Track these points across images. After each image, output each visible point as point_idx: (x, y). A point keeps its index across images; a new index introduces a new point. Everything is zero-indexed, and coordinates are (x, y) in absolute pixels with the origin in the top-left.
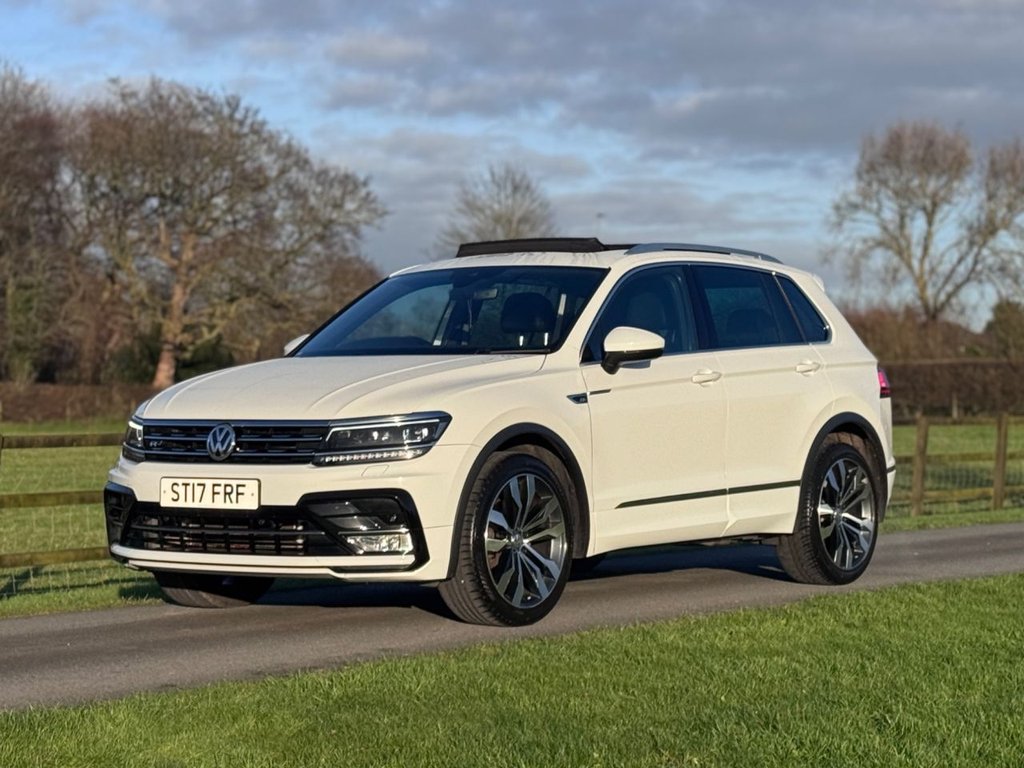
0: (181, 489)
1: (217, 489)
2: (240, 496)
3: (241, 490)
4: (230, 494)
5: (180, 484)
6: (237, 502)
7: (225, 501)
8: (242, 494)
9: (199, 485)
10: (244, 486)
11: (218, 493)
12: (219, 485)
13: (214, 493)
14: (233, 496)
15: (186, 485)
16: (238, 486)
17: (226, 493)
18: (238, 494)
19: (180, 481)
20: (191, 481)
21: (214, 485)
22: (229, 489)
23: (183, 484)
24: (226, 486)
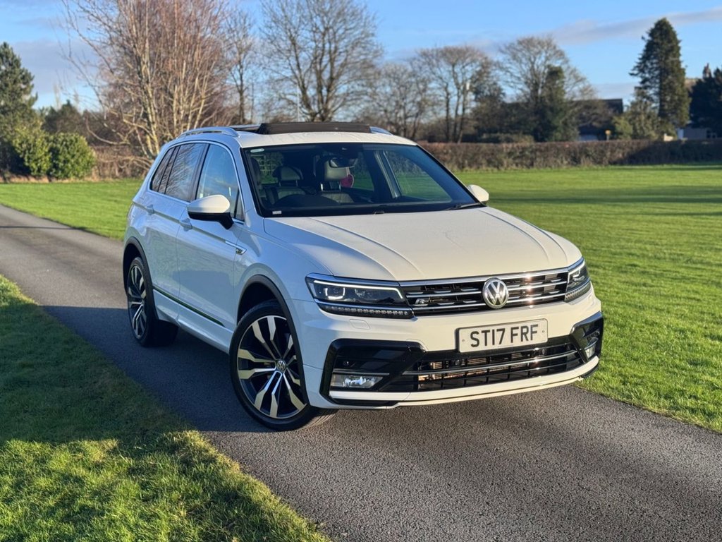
0: (481, 337)
1: (515, 332)
2: (533, 335)
3: (534, 329)
4: (525, 334)
5: (480, 332)
6: (532, 339)
7: (522, 340)
8: (536, 332)
9: (498, 330)
10: (536, 326)
11: (516, 335)
12: (517, 328)
13: (513, 335)
14: (529, 335)
15: (486, 332)
16: (532, 327)
17: (522, 334)
18: (532, 332)
19: (479, 330)
20: (491, 329)
21: (512, 329)
22: (525, 330)
23: (483, 332)
24: (522, 328)
